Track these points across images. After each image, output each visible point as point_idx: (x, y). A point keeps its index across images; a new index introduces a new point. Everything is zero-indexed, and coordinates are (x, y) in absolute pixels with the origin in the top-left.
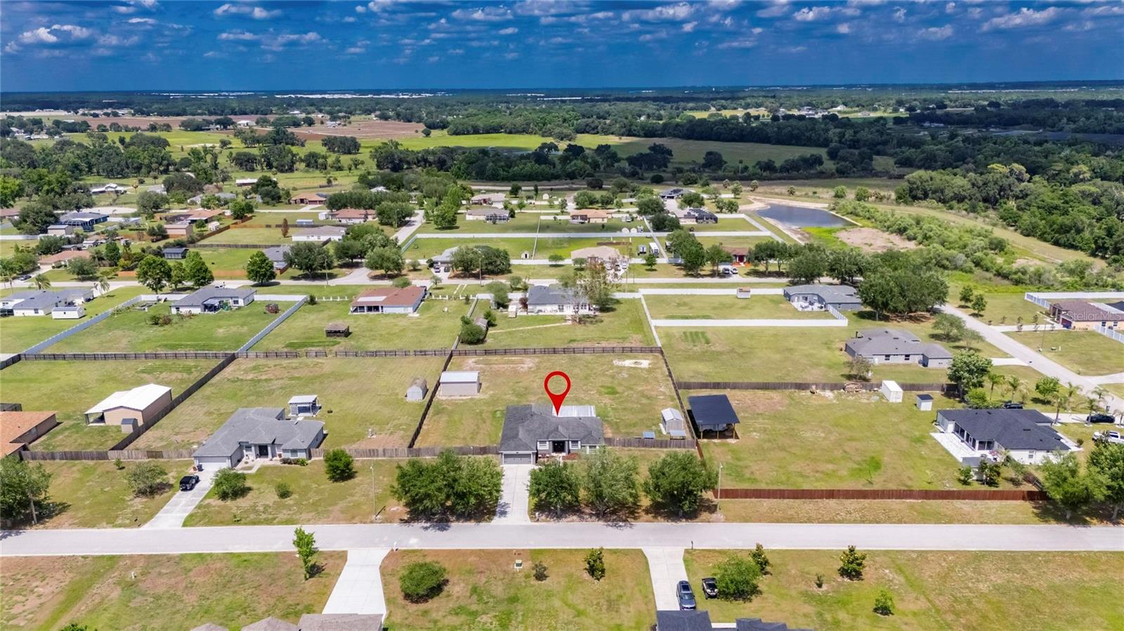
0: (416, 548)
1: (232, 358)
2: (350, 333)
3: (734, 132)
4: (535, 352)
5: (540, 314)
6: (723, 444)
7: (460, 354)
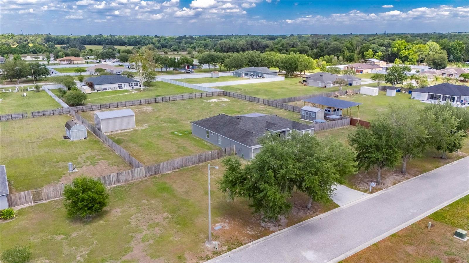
3: (107, 41)
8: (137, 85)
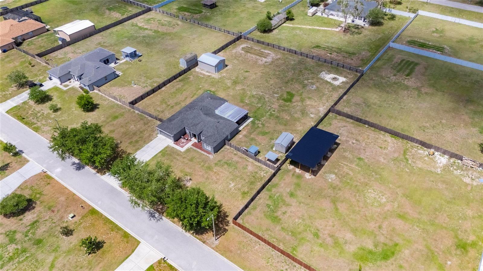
0: (53, 176)
1: (149, 10)
2: (216, 6)
4: (284, 50)
5: (331, 17)
6: (299, 177)
7: (245, 39)
8: (361, 20)
